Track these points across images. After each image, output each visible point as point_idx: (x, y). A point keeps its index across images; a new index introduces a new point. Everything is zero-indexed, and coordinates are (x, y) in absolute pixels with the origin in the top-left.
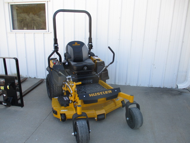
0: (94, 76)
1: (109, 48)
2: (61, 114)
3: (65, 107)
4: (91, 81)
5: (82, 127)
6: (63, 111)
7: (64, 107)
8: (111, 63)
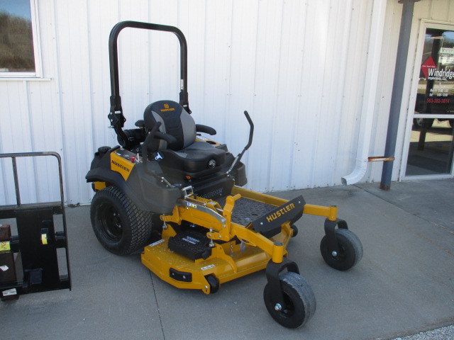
0: (225, 179)
1: (246, 113)
2: (206, 277)
3: (204, 259)
4: (221, 191)
5: (302, 286)
6: (205, 268)
7: (201, 260)
8: (247, 148)
